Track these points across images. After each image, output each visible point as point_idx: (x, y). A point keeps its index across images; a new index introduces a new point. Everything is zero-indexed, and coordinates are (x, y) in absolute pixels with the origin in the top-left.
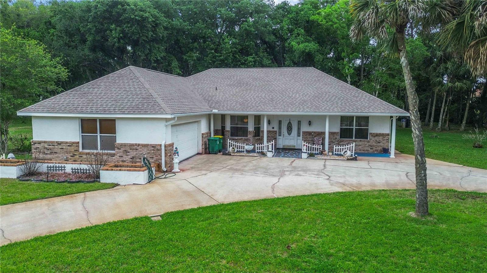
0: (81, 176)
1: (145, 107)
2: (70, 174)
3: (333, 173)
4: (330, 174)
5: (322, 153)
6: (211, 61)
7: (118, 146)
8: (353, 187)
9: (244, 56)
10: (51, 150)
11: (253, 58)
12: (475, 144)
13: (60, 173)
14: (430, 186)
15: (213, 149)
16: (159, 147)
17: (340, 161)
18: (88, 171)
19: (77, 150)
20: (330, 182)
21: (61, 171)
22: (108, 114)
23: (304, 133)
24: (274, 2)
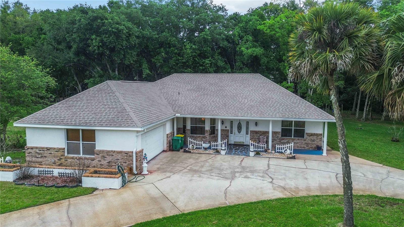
0: (67, 180)
1: (120, 120)
2: (57, 178)
3: (276, 174)
4: (272, 176)
5: (266, 151)
6: (174, 63)
7: (97, 152)
8: (292, 191)
9: (202, 59)
10: (41, 154)
11: (210, 61)
12: (393, 138)
13: (49, 176)
14: (355, 190)
15: (176, 146)
16: (131, 154)
17: (281, 160)
18: (72, 175)
19: (63, 155)
20: (273, 186)
21: (49, 174)
22: (89, 126)
23: (251, 132)
24: (227, 14)
